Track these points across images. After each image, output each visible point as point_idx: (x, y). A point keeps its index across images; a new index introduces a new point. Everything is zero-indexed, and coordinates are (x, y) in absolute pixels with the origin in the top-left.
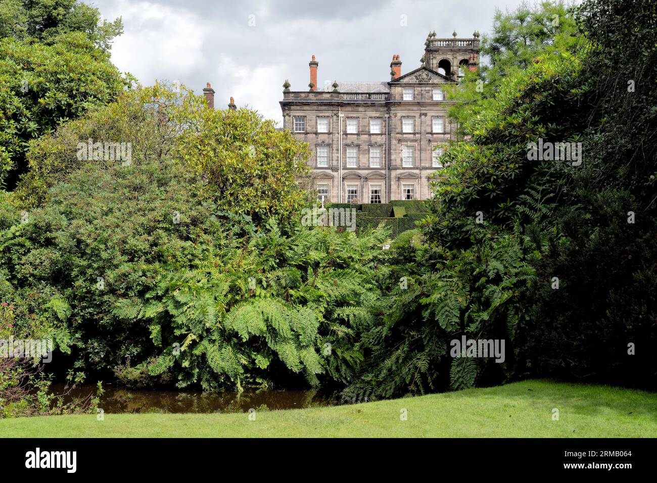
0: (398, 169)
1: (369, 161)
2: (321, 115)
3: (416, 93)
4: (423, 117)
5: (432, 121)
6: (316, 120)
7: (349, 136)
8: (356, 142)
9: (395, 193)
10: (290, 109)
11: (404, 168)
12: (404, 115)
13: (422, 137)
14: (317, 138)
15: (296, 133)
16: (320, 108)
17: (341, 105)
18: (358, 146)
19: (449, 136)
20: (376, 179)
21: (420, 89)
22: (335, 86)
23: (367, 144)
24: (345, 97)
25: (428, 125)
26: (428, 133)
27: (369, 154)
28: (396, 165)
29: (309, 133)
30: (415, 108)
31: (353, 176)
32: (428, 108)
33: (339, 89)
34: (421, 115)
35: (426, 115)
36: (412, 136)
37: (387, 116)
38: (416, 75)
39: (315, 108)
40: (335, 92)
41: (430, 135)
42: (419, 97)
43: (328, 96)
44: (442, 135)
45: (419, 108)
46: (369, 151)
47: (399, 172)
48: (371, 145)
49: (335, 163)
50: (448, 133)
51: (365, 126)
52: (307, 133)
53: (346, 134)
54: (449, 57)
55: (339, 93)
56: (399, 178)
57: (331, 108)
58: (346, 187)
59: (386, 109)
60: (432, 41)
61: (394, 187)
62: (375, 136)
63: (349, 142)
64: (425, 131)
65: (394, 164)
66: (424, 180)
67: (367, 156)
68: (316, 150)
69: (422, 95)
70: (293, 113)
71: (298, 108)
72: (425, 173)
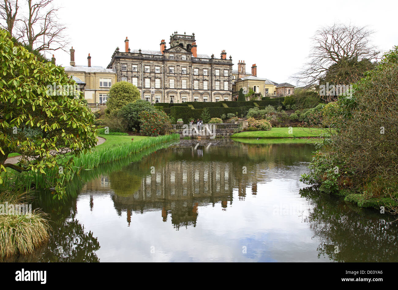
0: (168, 89)
1: (155, 85)
2: (134, 63)
3: (175, 56)
4: (178, 67)
5: (182, 68)
6: (132, 66)
7: (146, 74)
8: (149, 76)
9: (167, 99)
10: (119, 60)
11: (170, 89)
12: (170, 65)
13: (178, 76)
14: (132, 74)
15: (123, 71)
16: (133, 60)
17: (143, 59)
18: (150, 78)
19: (189, 75)
20: (158, 93)
21: (176, 54)
22: (140, 51)
23: (154, 77)
24: (144, 56)
25: (180, 71)
26: (180, 74)
27: (155, 82)
28: (167, 87)
29: (128, 72)
30: (175, 63)
31: (148, 92)
32: (180, 63)
33: (142, 52)
34: (177, 66)
35: (179, 66)
36: (173, 75)
37: (163, 65)
38: (175, 48)
39: (131, 60)
40: (140, 53)
41: (181, 75)
42: (176, 58)
43: (137, 55)
44: (186, 75)
45: (176, 63)
46: (155, 80)
47: (168, 90)
48: (156, 78)
49: (140, 85)
50: (188, 74)
51: (153, 69)
52: (127, 72)
53: (145, 73)
54: (183, 42)
55: (142, 54)
56: (168, 93)
57: (138, 61)
58: (145, 96)
59: (162, 62)
60: (176, 35)
61: (166, 97)
62: (157, 74)
63: (146, 76)
64: (179, 73)
65: (166, 87)
66: (178, 94)
67: (154, 83)
68: (132, 79)
69: (177, 57)
70: (121, 62)
71: (123, 60)
72: (179, 91)
